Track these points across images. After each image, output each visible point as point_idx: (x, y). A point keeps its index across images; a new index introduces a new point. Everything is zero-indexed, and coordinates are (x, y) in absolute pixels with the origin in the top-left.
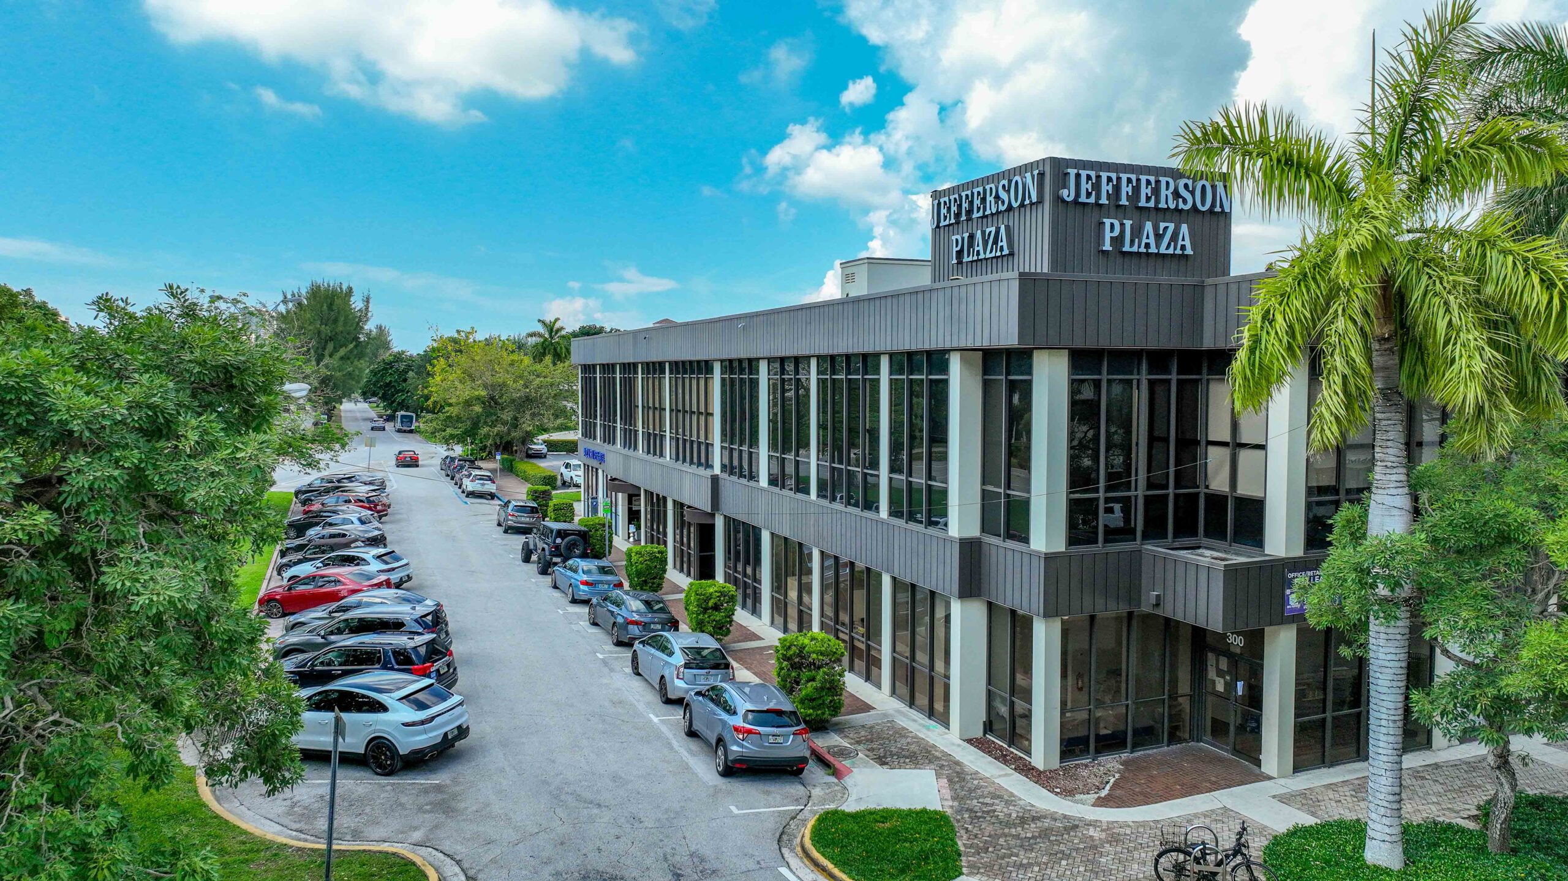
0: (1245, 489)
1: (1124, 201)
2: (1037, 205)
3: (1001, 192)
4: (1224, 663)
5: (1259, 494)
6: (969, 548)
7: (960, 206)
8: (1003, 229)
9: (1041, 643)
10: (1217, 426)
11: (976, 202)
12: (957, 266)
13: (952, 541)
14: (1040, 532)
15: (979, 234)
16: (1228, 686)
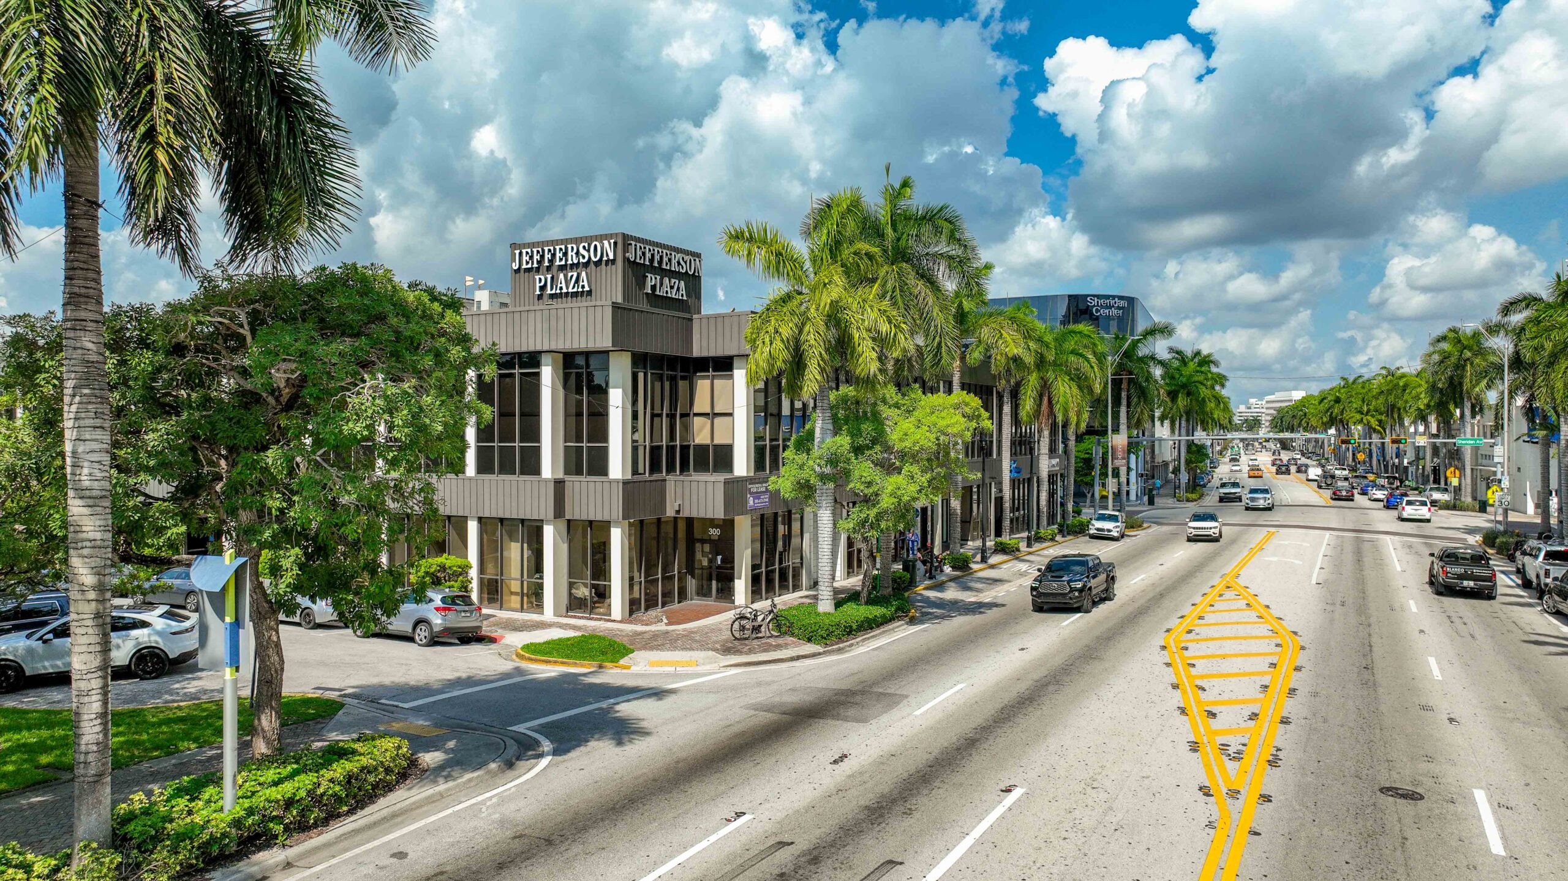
0: (718, 441)
1: (656, 264)
2: (613, 261)
3: (582, 251)
4: (707, 547)
5: (729, 442)
6: (559, 484)
7: (542, 257)
8: (584, 274)
9: (617, 538)
10: (701, 404)
11: (559, 255)
12: (540, 297)
13: (546, 481)
14: (617, 467)
15: (562, 276)
16: (711, 561)
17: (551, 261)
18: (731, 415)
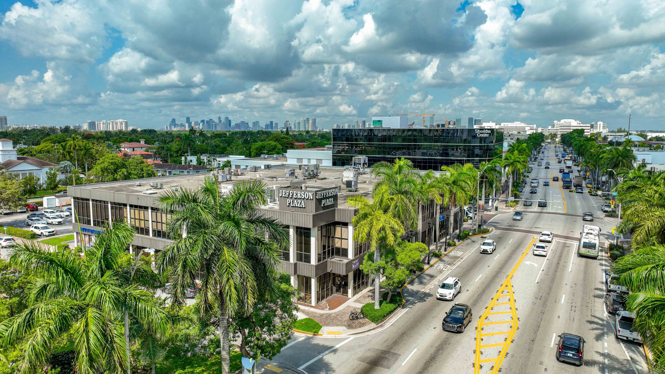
0: (344, 247)
1: (325, 196)
2: (312, 200)
3: (302, 194)
4: (339, 279)
5: (346, 248)
6: (295, 265)
7: (289, 194)
8: (303, 202)
9: (313, 282)
10: (338, 234)
11: (295, 194)
12: (288, 206)
13: (292, 264)
14: (314, 261)
15: (296, 201)
16: (340, 283)
17: (292, 196)
18: (347, 239)
